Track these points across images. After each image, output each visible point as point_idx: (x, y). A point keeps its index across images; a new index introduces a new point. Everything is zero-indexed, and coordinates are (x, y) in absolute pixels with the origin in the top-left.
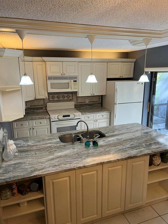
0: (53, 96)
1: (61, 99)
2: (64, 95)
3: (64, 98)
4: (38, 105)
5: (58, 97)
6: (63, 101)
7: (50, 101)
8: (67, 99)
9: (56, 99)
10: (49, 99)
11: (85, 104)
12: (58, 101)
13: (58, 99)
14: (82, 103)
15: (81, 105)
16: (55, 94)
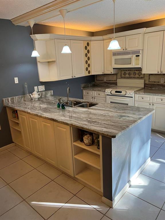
0: (125, 72)
1: (132, 76)
2: (136, 72)
3: (135, 75)
4: (112, 80)
5: (129, 74)
6: (134, 78)
7: (122, 77)
8: (139, 76)
9: (127, 76)
10: (121, 75)
11: (158, 85)
12: (129, 78)
13: (129, 76)
14: (155, 82)
15: (153, 85)
16: (127, 71)
